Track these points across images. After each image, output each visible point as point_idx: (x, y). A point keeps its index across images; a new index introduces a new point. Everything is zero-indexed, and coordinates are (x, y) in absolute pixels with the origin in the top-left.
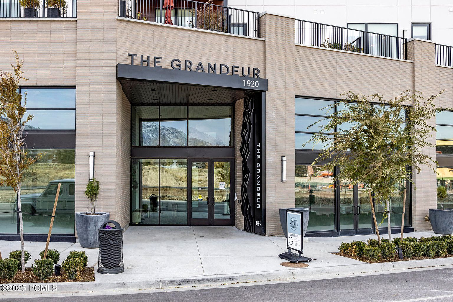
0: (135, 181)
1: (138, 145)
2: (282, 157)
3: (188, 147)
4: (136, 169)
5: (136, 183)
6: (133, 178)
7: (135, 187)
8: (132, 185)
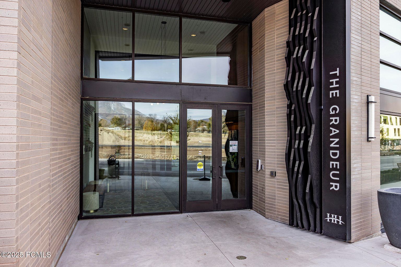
0: (88, 140)
1: (93, 76)
2: (368, 96)
3: (180, 84)
4: (91, 121)
5: (90, 143)
6: (84, 134)
7: (88, 150)
8: (84, 147)
